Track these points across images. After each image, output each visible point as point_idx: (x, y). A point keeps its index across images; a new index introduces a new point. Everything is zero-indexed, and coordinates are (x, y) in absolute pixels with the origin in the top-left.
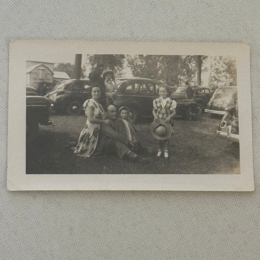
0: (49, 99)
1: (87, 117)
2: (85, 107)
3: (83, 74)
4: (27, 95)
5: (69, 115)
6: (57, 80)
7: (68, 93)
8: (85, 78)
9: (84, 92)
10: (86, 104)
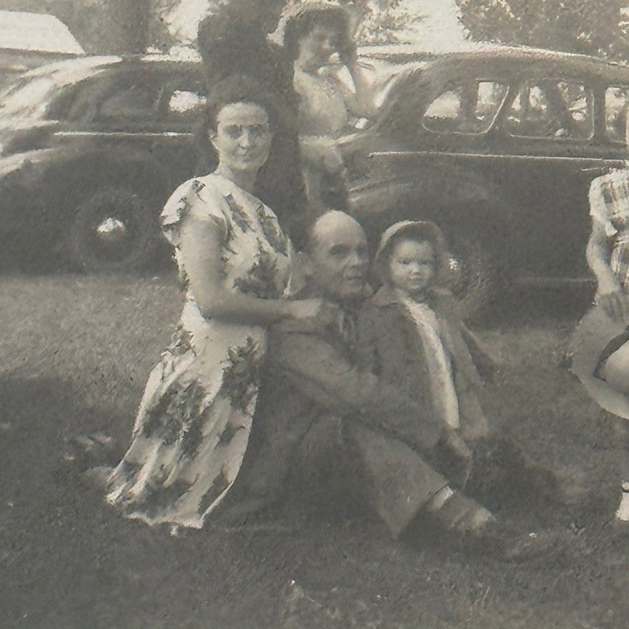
1: (184, 286)
2: (175, 227)
5: (78, 270)
8: (173, 50)
9: (165, 134)
10: (182, 205)
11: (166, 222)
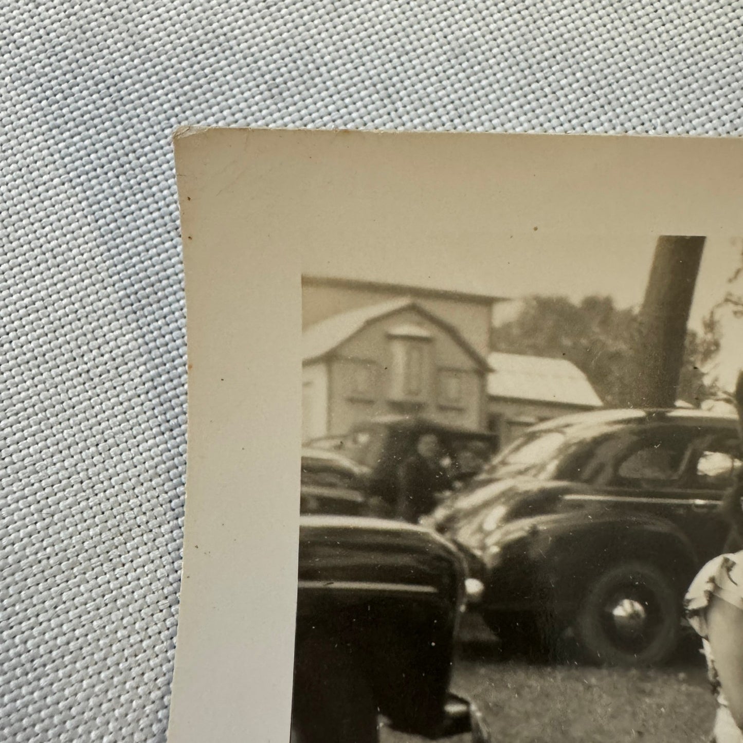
0: (455, 542)
1: (715, 687)
2: (703, 613)
3: (698, 375)
4: (305, 510)
6: (509, 412)
7: (579, 505)
8: (706, 404)
9: (691, 501)
10: (709, 587)
11: (693, 606)
